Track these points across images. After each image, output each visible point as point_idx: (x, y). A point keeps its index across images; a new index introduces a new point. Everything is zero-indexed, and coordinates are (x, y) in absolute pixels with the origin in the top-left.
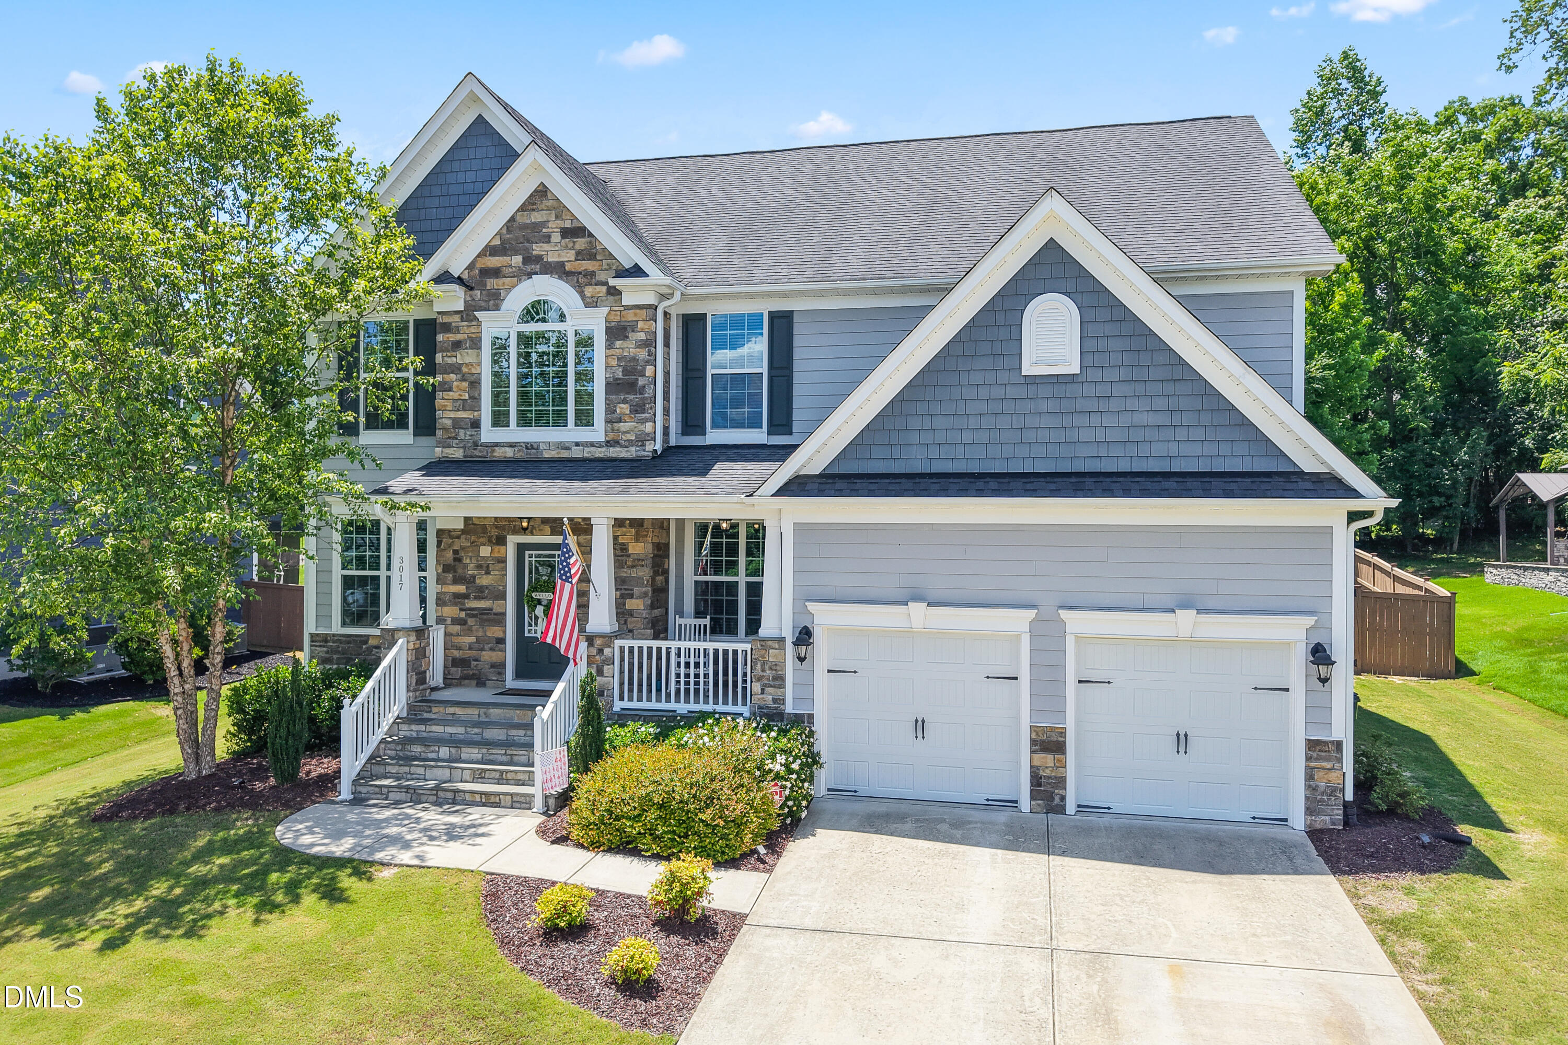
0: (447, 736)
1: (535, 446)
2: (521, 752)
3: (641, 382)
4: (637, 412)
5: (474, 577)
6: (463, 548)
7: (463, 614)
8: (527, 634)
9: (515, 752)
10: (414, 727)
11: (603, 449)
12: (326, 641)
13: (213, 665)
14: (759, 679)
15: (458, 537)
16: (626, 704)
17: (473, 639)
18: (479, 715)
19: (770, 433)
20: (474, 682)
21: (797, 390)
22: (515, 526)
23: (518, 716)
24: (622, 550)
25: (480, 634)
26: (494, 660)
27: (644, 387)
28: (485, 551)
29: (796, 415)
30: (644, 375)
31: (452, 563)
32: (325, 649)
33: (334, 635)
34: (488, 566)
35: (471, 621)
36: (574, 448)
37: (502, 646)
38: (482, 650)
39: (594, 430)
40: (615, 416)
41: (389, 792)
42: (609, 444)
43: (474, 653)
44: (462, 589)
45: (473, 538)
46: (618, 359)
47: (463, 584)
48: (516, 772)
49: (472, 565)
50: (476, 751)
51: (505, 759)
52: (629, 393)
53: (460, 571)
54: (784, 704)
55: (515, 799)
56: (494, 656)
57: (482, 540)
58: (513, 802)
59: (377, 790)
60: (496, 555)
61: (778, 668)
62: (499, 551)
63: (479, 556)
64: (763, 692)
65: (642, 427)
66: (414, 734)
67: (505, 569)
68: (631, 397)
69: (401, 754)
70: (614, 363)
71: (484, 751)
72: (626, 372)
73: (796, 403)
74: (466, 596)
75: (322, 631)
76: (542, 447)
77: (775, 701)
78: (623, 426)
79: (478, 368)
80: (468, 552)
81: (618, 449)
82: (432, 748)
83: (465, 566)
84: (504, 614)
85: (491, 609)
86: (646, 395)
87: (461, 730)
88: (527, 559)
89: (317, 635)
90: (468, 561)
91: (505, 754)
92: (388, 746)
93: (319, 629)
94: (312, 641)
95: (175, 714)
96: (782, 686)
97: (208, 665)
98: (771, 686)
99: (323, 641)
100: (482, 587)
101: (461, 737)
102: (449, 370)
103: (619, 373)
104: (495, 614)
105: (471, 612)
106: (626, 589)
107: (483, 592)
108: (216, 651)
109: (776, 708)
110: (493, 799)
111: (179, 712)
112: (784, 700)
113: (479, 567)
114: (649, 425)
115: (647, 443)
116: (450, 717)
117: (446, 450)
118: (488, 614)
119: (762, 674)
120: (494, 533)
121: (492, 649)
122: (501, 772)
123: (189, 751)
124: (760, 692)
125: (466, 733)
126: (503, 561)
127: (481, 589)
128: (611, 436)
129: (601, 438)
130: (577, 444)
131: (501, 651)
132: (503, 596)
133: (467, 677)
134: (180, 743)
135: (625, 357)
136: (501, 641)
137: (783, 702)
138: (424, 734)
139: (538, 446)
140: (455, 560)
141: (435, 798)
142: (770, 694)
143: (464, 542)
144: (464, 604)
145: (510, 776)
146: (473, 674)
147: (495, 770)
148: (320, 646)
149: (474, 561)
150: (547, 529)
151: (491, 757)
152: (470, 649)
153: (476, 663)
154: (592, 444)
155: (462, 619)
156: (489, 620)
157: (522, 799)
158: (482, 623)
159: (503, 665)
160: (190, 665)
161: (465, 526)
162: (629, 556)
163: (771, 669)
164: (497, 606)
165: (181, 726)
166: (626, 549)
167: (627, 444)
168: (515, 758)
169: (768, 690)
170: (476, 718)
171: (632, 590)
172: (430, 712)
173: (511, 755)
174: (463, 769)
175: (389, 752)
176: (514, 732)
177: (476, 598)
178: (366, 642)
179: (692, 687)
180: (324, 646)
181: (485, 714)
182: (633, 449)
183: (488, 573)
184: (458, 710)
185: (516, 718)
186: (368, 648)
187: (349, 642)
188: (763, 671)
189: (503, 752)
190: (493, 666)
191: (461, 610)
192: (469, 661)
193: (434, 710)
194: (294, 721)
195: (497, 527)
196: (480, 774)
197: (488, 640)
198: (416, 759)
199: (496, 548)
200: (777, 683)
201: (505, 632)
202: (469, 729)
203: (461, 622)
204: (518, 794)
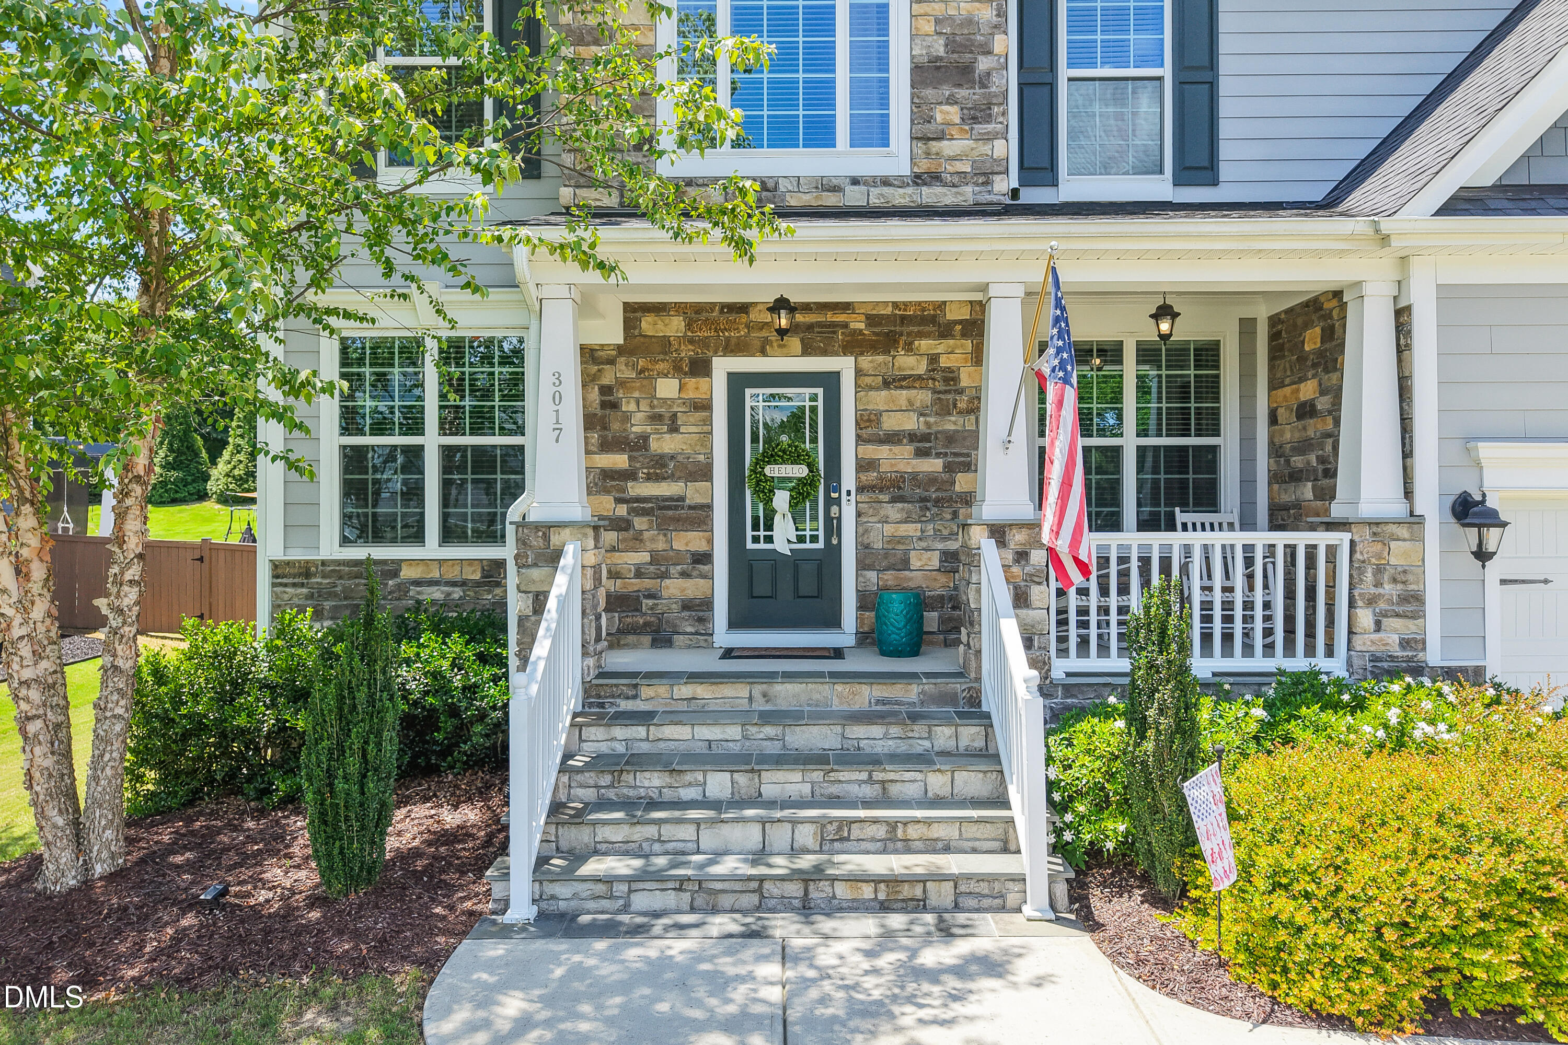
0: (701, 748)
1: (770, 184)
2: (908, 776)
3: (984, 64)
4: (974, 119)
5: (645, 438)
6: (622, 383)
7: (622, 510)
8: (750, 545)
9: (892, 776)
10: (619, 732)
11: (909, 190)
12: (308, 575)
13: (120, 611)
14: (1371, 601)
15: (611, 362)
16: (1075, 663)
17: (645, 557)
18: (751, 699)
19: (1178, 182)
20: (647, 639)
21: (1226, 108)
22: (728, 339)
23: (840, 696)
24: (946, 380)
25: (661, 545)
26: (690, 594)
27: (989, 74)
28: (667, 388)
29: (1226, 151)
30: (989, 52)
31: (599, 412)
32: (305, 591)
33: (324, 563)
34: (674, 416)
35: (640, 523)
36: (849, 189)
37: (706, 568)
38: (665, 575)
39: (888, 155)
40: (932, 127)
41: (630, 891)
42: (918, 179)
43: (647, 583)
44: (620, 461)
45: (641, 363)
46: (938, 21)
47: (623, 451)
48: (928, 822)
49: (640, 415)
50: (797, 776)
51: (868, 791)
52: (960, 85)
53: (615, 426)
54: (1424, 649)
55: (962, 888)
56: (692, 588)
57: (661, 366)
58: (957, 895)
59: (601, 888)
60: (691, 395)
61: (1410, 578)
62: (695, 387)
63: (654, 397)
64: (1378, 625)
65: (985, 149)
66: (620, 748)
67: (709, 421)
68: (962, 93)
69: (611, 794)
70: (928, 27)
71: (817, 776)
72: (952, 45)
73: (1226, 129)
74: (629, 475)
75: (297, 555)
76: (783, 186)
77: (1405, 643)
78: (947, 147)
79: (651, 35)
80: (633, 389)
81: (938, 190)
82: (688, 777)
83: (627, 417)
84: (709, 507)
85: (682, 499)
86: (994, 89)
87: (734, 732)
88: (749, 403)
89: (288, 563)
90: (632, 407)
91: (870, 780)
92: (579, 777)
93: (289, 551)
94: (276, 576)
95: (23, 732)
96: (1418, 615)
97: (105, 611)
98: (1397, 615)
99: (300, 575)
100: (662, 456)
101: (735, 748)
102: (588, 38)
103: (939, 48)
104: (691, 508)
105: (640, 506)
106: (956, 455)
107: (664, 466)
108: (128, 576)
109: (1410, 660)
110: (906, 891)
111: (33, 727)
112: (1424, 642)
113: (656, 418)
114: (999, 144)
115: (997, 178)
116: (683, 706)
117: (582, 192)
118: (676, 508)
119: (1373, 590)
120: (687, 352)
121: (685, 575)
122: (892, 825)
123: (60, 821)
124: (1372, 627)
125: (745, 737)
126: (705, 406)
127: (660, 461)
128: (924, 166)
129: (905, 169)
130: (855, 181)
131: (703, 576)
132: (705, 473)
133: (634, 630)
134: (34, 803)
135: (951, 17)
136: (704, 558)
137: (1422, 644)
138: (645, 747)
139: (777, 183)
140: (604, 405)
141: (755, 899)
142: (1395, 631)
143: (623, 371)
144: (623, 490)
145: (913, 832)
146: (646, 624)
147: (875, 821)
148: (294, 585)
149: (644, 406)
150: (795, 343)
151: (834, 789)
152: (639, 574)
153: (650, 602)
154: (886, 182)
155: (621, 519)
156: (678, 520)
157: (984, 888)
158: (663, 527)
159: (707, 604)
160: (49, 615)
161: (625, 339)
162: (961, 392)
163: (1394, 581)
164: (693, 493)
165: (38, 761)
166: (956, 380)
167: (956, 179)
168: (894, 790)
169: (1390, 623)
170: (744, 705)
171: (968, 455)
172: (635, 697)
173: (883, 782)
174: (794, 822)
175: (580, 792)
176: (858, 731)
177: (649, 478)
178: (395, 574)
179: (1093, 632)
180: (302, 585)
181: (765, 695)
182: (968, 189)
183: (674, 429)
184: (701, 691)
185: (836, 701)
186: (399, 585)
187: (358, 576)
188: (1378, 584)
189: (864, 776)
190: (687, 606)
191: (619, 501)
192: (637, 600)
193: (646, 692)
194: (379, 734)
195: (691, 341)
196: (840, 829)
197: (678, 557)
198: (653, 805)
199: (691, 382)
200: (1409, 608)
201: (710, 541)
202: (753, 730)
203: (620, 525)
204: (969, 877)
